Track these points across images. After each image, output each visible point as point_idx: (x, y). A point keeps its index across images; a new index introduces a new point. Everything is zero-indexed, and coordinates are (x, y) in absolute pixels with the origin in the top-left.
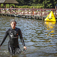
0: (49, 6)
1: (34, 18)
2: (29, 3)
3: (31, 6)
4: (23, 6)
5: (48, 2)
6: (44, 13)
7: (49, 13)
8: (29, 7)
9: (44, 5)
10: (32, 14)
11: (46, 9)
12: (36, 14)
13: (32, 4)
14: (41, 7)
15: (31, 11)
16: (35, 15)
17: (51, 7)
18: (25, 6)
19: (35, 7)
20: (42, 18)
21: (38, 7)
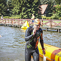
0: (25, 17)
1: (13, 26)
2: (10, 14)
3: (11, 16)
4: (5, 17)
5: (24, 13)
6: (21, 22)
7: (25, 22)
8: (9, 17)
9: (21, 16)
10: (12, 23)
11: (22, 19)
12: (15, 23)
13: (11, 15)
14: (19, 17)
15: (11, 21)
16: (13, 24)
17: (27, 17)
18: (6, 17)
19: (14, 17)
20: (19, 26)
21: (16, 17)
